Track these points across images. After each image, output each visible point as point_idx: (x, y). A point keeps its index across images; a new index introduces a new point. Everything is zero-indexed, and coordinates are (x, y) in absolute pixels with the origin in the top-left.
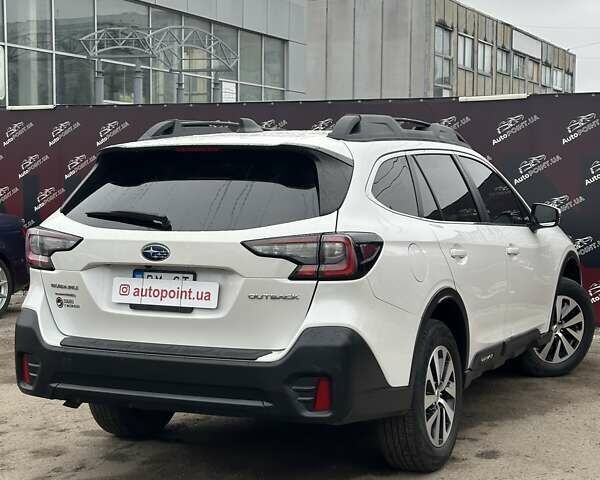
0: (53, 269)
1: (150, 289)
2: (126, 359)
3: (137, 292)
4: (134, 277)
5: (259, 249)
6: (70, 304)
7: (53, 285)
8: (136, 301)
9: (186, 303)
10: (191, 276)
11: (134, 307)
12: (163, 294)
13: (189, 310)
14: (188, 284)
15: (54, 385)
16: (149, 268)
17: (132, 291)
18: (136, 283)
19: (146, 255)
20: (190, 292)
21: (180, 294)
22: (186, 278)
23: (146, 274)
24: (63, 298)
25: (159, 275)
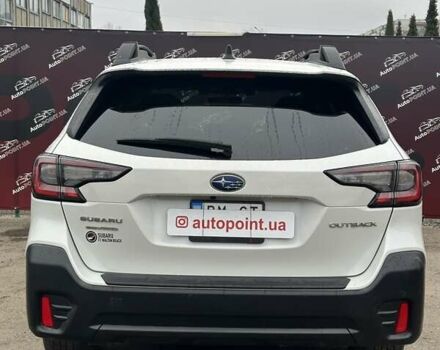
0: (83, 201)
1: (213, 221)
3: (197, 224)
4: (191, 208)
5: (338, 177)
6: (108, 238)
7: (83, 219)
8: (198, 233)
9: (256, 234)
10: (260, 206)
11: (193, 239)
12: (228, 225)
13: (260, 241)
14: (258, 214)
15: (96, 327)
17: (191, 223)
18: (195, 214)
19: (216, 185)
20: (261, 222)
21: (250, 224)
22: (254, 208)
23: (206, 205)
24: (96, 232)
25: (222, 205)
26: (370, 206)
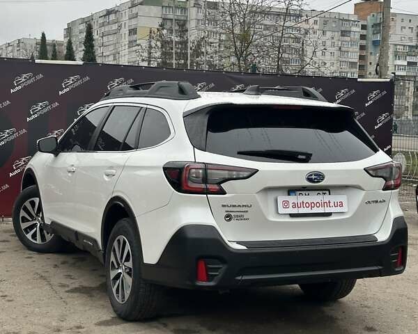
0: (224, 193)
1: (303, 203)
2: (300, 252)
3: (294, 206)
4: (289, 195)
5: (371, 172)
6: (240, 218)
7: (223, 206)
8: (295, 211)
9: (328, 210)
10: (327, 192)
11: (292, 215)
12: (312, 205)
13: (329, 214)
14: (327, 198)
15: (239, 278)
16: (304, 189)
17: (291, 205)
18: (292, 199)
19: (309, 180)
20: (329, 202)
21: (323, 204)
22: (325, 194)
23: (298, 192)
24: (232, 214)
25: (307, 193)
26: (383, 190)
